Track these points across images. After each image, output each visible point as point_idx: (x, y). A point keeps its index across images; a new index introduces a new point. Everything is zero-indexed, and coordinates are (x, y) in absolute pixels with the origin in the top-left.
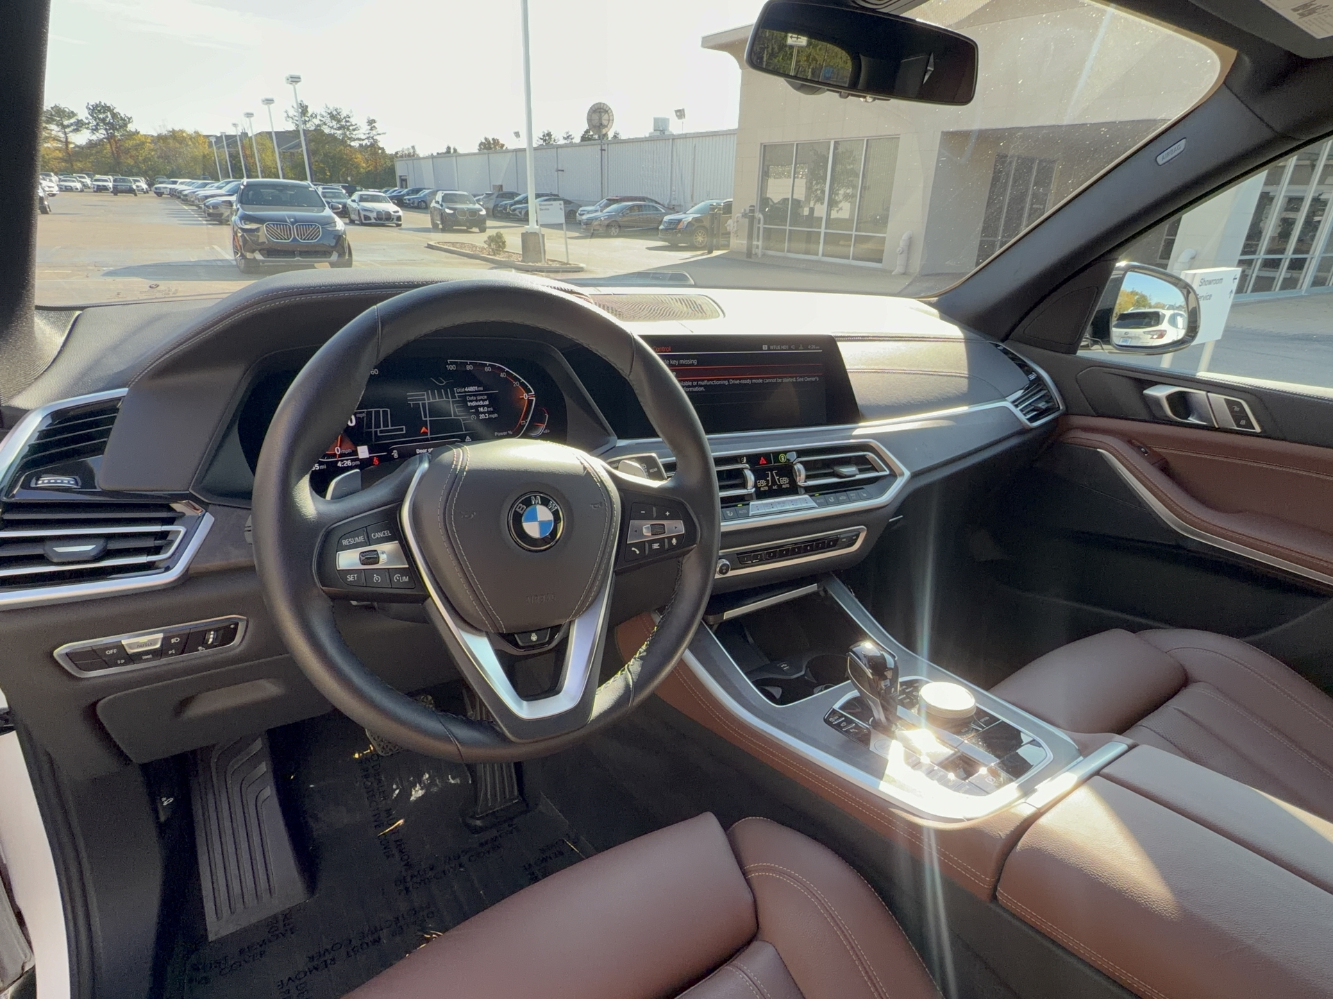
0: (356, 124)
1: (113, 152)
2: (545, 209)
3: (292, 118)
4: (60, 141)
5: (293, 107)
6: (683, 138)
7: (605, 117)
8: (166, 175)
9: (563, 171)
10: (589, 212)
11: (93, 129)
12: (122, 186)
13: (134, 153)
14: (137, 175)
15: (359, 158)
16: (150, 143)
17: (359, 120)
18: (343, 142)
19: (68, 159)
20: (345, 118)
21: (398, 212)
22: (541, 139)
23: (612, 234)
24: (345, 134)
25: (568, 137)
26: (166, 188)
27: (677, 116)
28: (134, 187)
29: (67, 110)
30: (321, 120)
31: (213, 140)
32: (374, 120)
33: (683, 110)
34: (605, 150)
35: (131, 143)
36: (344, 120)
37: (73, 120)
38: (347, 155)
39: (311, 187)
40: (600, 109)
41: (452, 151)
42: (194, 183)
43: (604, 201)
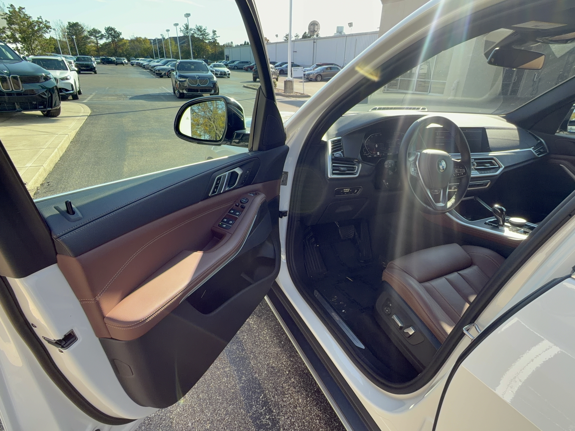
0: (208, 33)
1: (114, 47)
2: (296, 71)
3: (182, 31)
4: (95, 43)
5: (183, 26)
6: (351, 36)
7: (316, 27)
8: (134, 57)
9: (296, 52)
10: (308, 70)
11: (107, 38)
12: (119, 61)
13: (122, 47)
14: (123, 57)
15: (209, 48)
16: (128, 43)
17: (209, 31)
18: (202, 41)
19: (98, 50)
20: (203, 30)
21: (229, 71)
22: (285, 37)
23: (318, 80)
24: (203, 37)
25: (297, 36)
26: (135, 62)
27: (349, 26)
28: (123, 62)
29: (97, 30)
30: (194, 31)
31: (152, 41)
32: (215, 31)
33: (352, 23)
34: (315, 42)
35: (121, 43)
36: (203, 31)
37: (100, 35)
38: (204, 46)
39: (203, 63)
40: (314, 23)
41: (247, 43)
42: (146, 60)
43: (315, 65)
